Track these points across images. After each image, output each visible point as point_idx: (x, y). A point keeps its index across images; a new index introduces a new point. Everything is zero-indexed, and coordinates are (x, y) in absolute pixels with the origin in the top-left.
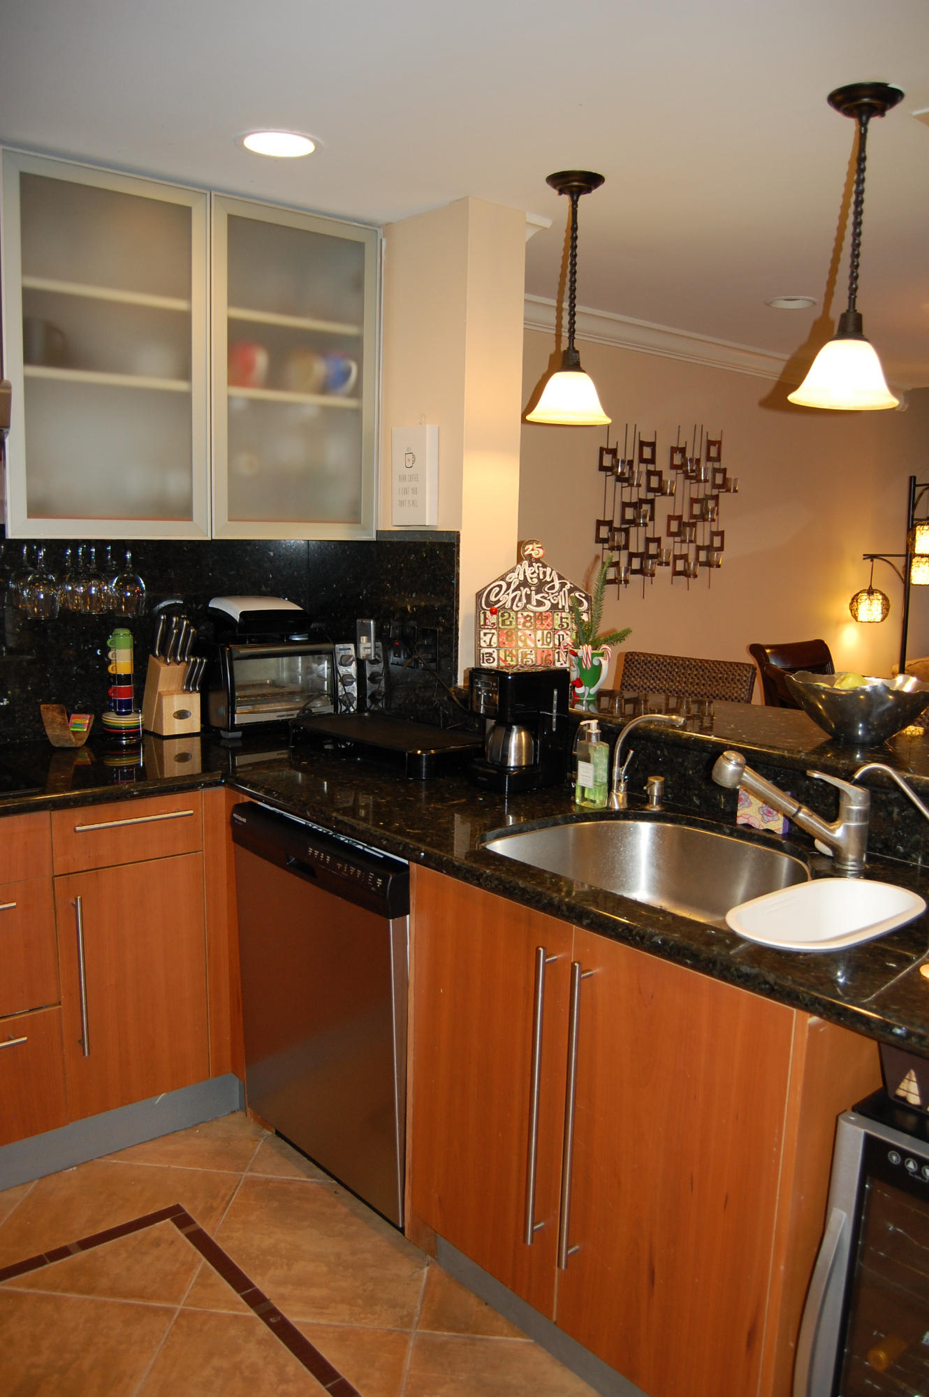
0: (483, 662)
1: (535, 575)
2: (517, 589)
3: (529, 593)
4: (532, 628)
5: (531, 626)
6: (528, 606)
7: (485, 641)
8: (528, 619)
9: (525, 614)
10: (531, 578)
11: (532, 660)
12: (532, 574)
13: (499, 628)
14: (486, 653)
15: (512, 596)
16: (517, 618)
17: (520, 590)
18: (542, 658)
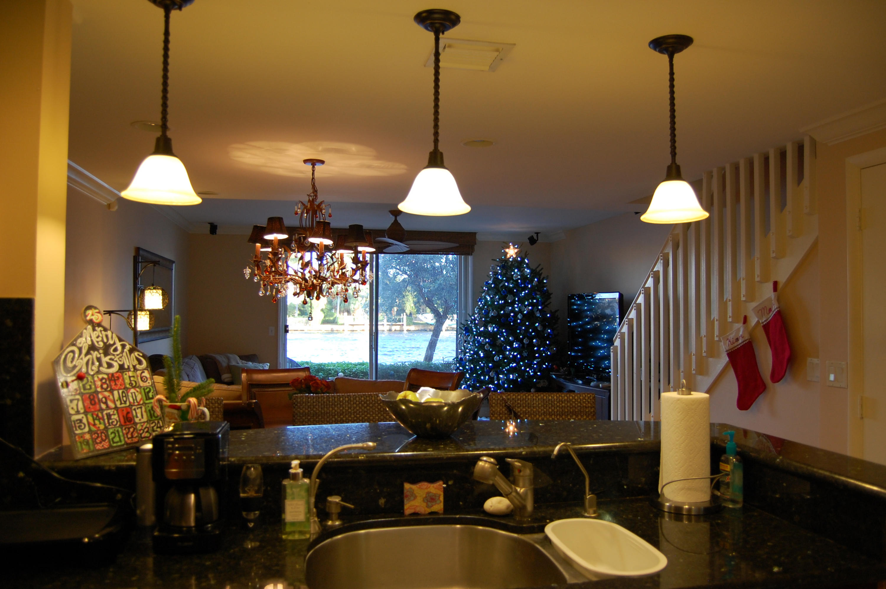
0: (76, 430)
1: (100, 339)
2: (88, 353)
3: (99, 356)
4: (109, 389)
5: (107, 388)
6: (101, 368)
7: (72, 408)
8: (104, 381)
9: (100, 376)
10: (98, 342)
11: (116, 420)
12: (98, 337)
13: (82, 393)
14: (77, 420)
15: (85, 360)
16: (94, 381)
17: (91, 354)
18: (123, 416)
